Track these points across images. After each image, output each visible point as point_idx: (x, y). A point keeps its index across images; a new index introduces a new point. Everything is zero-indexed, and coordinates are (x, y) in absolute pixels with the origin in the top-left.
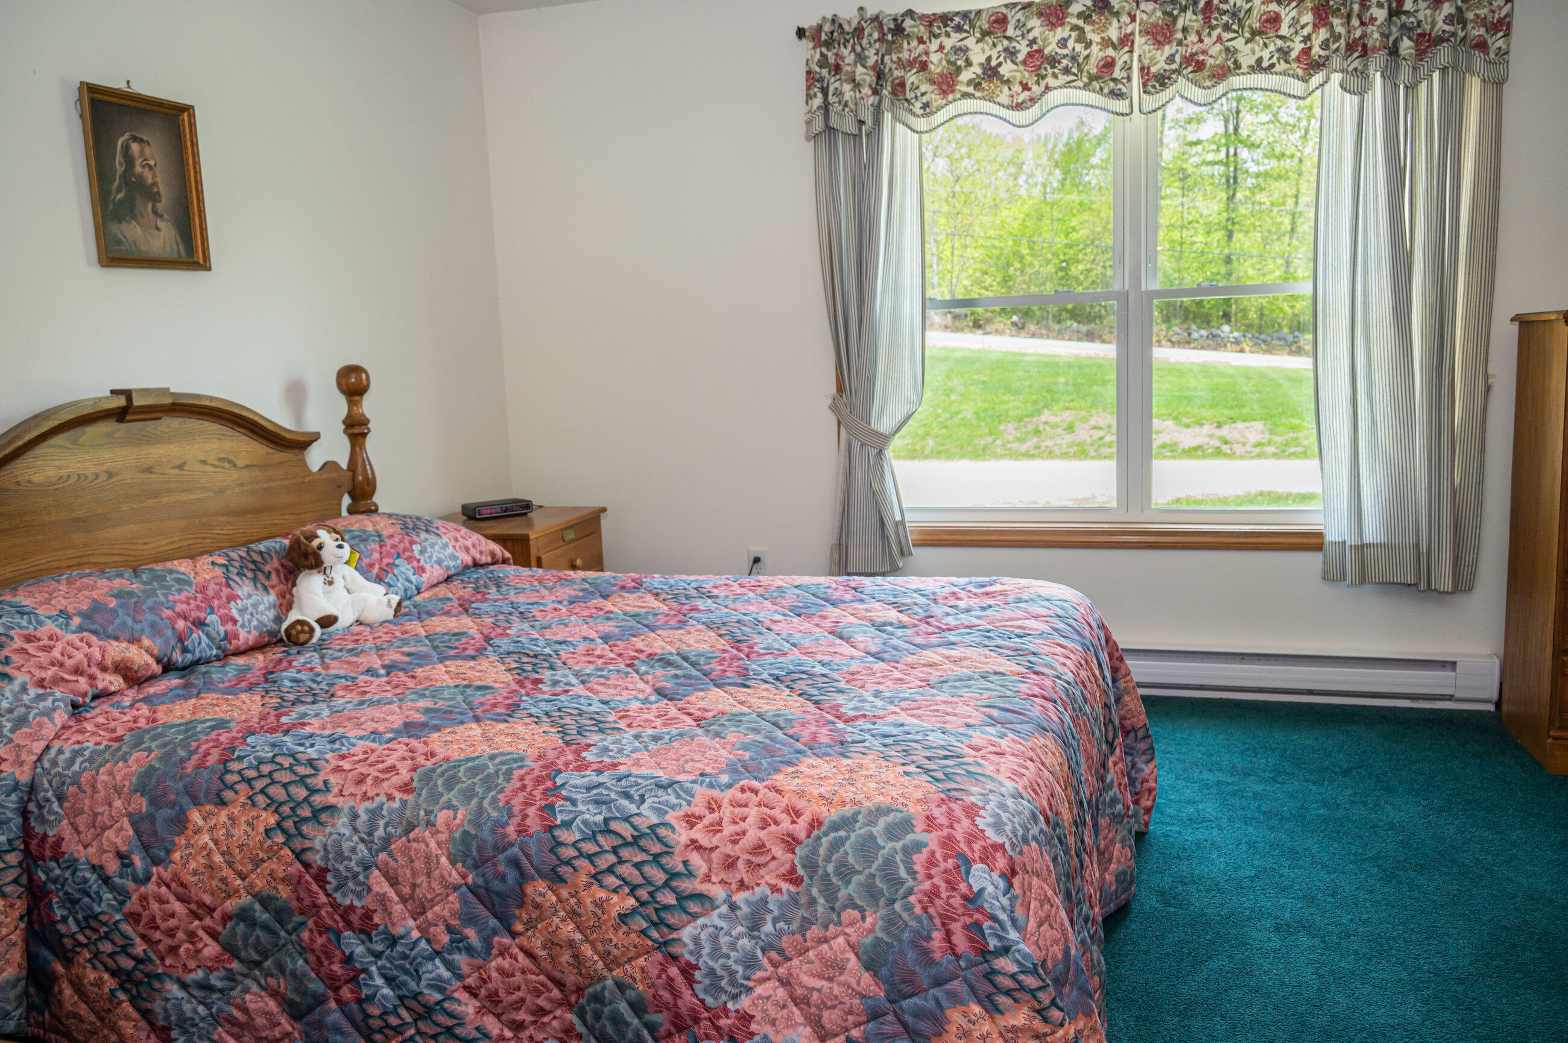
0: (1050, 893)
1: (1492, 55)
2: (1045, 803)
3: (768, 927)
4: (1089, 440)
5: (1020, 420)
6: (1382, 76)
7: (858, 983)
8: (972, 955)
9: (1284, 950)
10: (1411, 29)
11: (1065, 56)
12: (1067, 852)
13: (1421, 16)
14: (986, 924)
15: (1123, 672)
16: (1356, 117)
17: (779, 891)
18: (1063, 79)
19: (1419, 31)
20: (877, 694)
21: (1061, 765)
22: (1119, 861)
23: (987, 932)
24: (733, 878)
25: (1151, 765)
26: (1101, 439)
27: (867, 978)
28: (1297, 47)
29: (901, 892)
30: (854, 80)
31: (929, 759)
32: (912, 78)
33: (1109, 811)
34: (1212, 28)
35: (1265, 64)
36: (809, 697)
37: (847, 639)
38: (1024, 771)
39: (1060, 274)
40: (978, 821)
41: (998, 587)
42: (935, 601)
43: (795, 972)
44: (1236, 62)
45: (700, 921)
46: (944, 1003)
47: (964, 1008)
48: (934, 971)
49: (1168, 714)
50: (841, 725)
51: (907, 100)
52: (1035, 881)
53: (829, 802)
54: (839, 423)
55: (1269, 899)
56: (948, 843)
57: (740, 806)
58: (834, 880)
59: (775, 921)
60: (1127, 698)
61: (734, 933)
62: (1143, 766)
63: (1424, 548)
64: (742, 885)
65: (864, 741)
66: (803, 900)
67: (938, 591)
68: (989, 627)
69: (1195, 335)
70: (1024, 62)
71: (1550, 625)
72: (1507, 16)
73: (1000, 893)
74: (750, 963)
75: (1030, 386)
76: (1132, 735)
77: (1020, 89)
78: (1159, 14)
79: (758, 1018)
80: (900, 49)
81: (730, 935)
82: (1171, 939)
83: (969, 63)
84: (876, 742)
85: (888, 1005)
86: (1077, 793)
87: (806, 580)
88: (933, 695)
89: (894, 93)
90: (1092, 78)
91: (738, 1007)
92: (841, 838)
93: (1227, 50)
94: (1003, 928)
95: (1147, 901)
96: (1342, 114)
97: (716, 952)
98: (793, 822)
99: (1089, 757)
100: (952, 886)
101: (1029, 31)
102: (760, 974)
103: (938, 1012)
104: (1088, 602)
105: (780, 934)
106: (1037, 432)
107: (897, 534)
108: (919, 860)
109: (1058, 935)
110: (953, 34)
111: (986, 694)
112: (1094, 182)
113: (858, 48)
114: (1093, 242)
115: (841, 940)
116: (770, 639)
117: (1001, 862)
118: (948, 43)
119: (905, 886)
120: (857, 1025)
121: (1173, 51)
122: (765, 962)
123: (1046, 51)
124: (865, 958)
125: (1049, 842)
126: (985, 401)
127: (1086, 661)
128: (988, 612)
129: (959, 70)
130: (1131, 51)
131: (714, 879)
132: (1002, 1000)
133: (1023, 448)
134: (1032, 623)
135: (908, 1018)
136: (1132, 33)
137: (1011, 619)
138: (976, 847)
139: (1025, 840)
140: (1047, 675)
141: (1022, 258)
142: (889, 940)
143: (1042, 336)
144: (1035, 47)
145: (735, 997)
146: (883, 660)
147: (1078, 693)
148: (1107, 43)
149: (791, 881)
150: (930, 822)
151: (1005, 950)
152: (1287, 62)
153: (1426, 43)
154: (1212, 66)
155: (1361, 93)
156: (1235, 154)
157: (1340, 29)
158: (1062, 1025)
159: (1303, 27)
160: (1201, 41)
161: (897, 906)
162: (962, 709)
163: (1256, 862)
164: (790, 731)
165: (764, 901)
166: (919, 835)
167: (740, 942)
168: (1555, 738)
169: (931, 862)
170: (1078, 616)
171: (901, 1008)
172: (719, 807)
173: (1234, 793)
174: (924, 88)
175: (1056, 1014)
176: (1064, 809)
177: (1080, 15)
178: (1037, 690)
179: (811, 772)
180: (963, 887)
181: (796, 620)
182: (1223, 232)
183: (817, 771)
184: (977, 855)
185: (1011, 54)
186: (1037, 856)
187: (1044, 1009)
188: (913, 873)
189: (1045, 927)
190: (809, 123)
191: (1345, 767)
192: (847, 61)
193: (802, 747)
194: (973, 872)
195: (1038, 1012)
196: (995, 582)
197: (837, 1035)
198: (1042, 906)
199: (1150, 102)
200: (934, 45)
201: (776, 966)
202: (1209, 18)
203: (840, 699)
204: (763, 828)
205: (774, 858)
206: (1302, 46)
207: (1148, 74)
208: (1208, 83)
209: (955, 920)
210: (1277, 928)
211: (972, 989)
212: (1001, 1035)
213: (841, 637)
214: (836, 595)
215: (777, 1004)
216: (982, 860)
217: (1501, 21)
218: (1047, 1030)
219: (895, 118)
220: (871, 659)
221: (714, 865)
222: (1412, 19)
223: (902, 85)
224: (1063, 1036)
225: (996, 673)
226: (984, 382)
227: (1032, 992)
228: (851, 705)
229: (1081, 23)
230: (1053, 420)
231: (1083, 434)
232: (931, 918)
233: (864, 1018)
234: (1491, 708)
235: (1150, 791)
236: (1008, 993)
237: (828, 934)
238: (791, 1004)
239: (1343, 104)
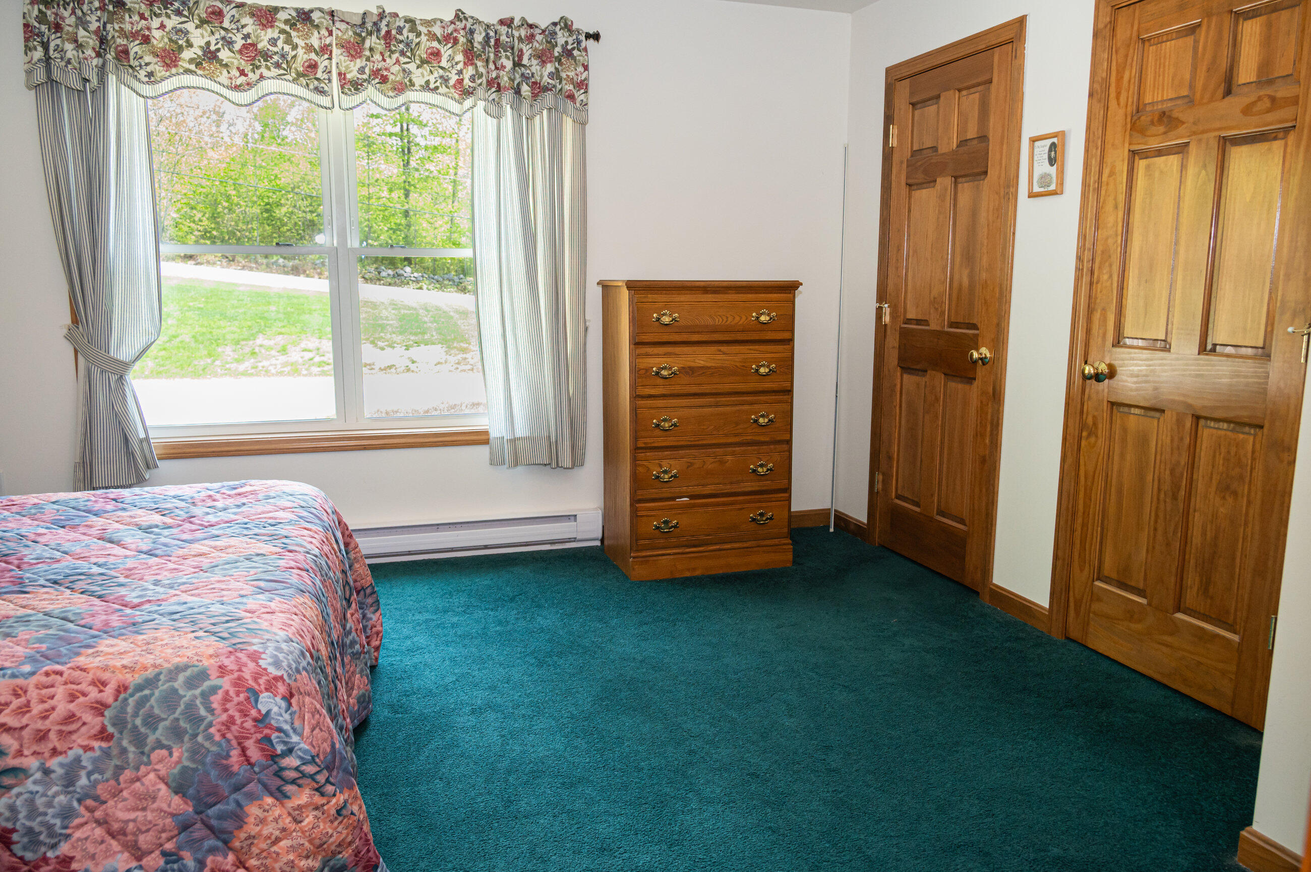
0: (318, 706)
1: (578, 105)
2: (309, 643)
3: (83, 781)
4: (300, 360)
5: (237, 343)
6: (511, 107)
7: (169, 806)
8: (264, 761)
9: (478, 726)
10: (528, 78)
11: (276, 53)
12: (326, 679)
13: (533, 69)
14: (274, 736)
15: (352, 545)
16: (495, 134)
17: (92, 749)
18: (275, 72)
19: (533, 80)
20: (156, 583)
21: (317, 616)
22: (359, 687)
23: (274, 741)
24: (45, 748)
25: (378, 614)
26: (311, 359)
27: (176, 800)
28: (454, 78)
29: (202, 727)
30: (76, 41)
31: (214, 624)
32: (135, 48)
33: (349, 651)
34: (392, 52)
35: (432, 86)
36: (92, 594)
37: (118, 543)
38: (291, 623)
39: (265, 215)
40: (261, 662)
41: (247, 489)
42: (194, 504)
43: (110, 811)
44: (410, 81)
45: (15, 791)
46: (243, 803)
47: (259, 802)
48: (233, 780)
49: (385, 576)
50: (128, 611)
51: (131, 66)
52: (307, 699)
53: (132, 669)
54: (76, 352)
55: (466, 694)
56: (239, 683)
57: (47, 687)
58: (143, 730)
59: (89, 775)
60: (357, 566)
61: (50, 793)
62: (372, 616)
63: (553, 439)
64: (55, 752)
65: (153, 620)
66: (115, 752)
67: (196, 495)
68: (246, 520)
69: (384, 274)
70: (240, 52)
71: (628, 484)
72: (585, 79)
73: (283, 712)
74: (67, 814)
75: (245, 313)
76: (362, 593)
77: (238, 74)
78: (351, 33)
79: (78, 857)
80: (122, 20)
81: (46, 796)
82: (401, 736)
83: (190, 45)
84: (164, 619)
85: (196, 817)
86: (329, 636)
87: (62, 496)
88: (207, 578)
89: (117, 58)
90: (299, 75)
91: (58, 853)
92: (146, 696)
93: (404, 70)
94: (287, 735)
95: (381, 713)
96: (486, 130)
97: (33, 812)
98: (101, 691)
99: (335, 610)
100: (245, 714)
101: (243, 27)
102: (77, 821)
103: (238, 810)
104: (323, 494)
105: (94, 784)
106: (253, 353)
107: (142, 450)
108: (216, 700)
109: (326, 735)
110: (173, 16)
111: (252, 571)
112: (291, 137)
113: (79, 13)
114: (293, 188)
115: (152, 776)
116: (39, 550)
117: (282, 689)
118: (170, 23)
119: (206, 722)
120: (169, 839)
121: (363, 64)
122: (82, 810)
123: (260, 46)
124: (174, 785)
125: (314, 671)
126: (202, 326)
127: (327, 539)
128: (243, 509)
129: (181, 48)
130: (330, 59)
131: (26, 752)
132: (289, 788)
133: (242, 368)
134: (281, 514)
135: (213, 822)
136: (330, 45)
137: (264, 513)
138: (261, 681)
139: (298, 671)
140: (299, 552)
141: (228, 197)
142: (194, 766)
143: (251, 269)
144: (249, 41)
145: (54, 846)
146: (156, 556)
147: (323, 563)
148: (310, 48)
149: (102, 739)
150: (223, 670)
151: (290, 751)
152: (447, 87)
153: (539, 89)
154: (393, 82)
155: (499, 117)
156: (408, 130)
157: (482, 70)
158: (334, 795)
159: (457, 63)
160: (384, 60)
161: (200, 739)
162: (233, 585)
163: (456, 671)
164: (82, 622)
165: (78, 760)
166: (214, 681)
167: (57, 800)
168: (634, 558)
169: (226, 699)
170: (317, 506)
171: (207, 816)
172: (25, 692)
173: (438, 626)
174: (148, 59)
175: (330, 789)
176: (322, 647)
177: (286, 22)
178: (293, 564)
179: (110, 650)
180: (253, 713)
181: (61, 531)
182: (402, 191)
183: (116, 649)
184: (263, 687)
185: (229, 43)
186: (308, 682)
187: (321, 787)
188: (211, 711)
189: (317, 730)
190: (29, 72)
191: (511, 595)
192: (67, 21)
193: (97, 633)
194: (260, 699)
195: (317, 790)
196: (245, 484)
197: (152, 852)
198: (313, 716)
199: (349, 101)
200: (156, 23)
201: (91, 810)
202: (389, 43)
203: (123, 591)
204: (72, 701)
205: (84, 724)
206: (457, 77)
207: (345, 79)
208: (391, 94)
209: (248, 738)
210: (473, 712)
211: (266, 787)
212: (289, 814)
213: (111, 542)
214: (97, 507)
215: (95, 842)
216: (267, 690)
217: (582, 81)
218: (324, 801)
219: (120, 81)
220: (145, 556)
221: (25, 741)
222: (528, 71)
223: (126, 52)
224: (336, 802)
225: (258, 555)
226: (199, 308)
227: (312, 777)
228: (134, 594)
229: (287, 28)
230: (266, 342)
231: (295, 356)
232: (229, 741)
233: (176, 832)
234: (598, 543)
235: (378, 633)
236: (293, 782)
237: (140, 773)
238: (108, 839)
239: (486, 123)
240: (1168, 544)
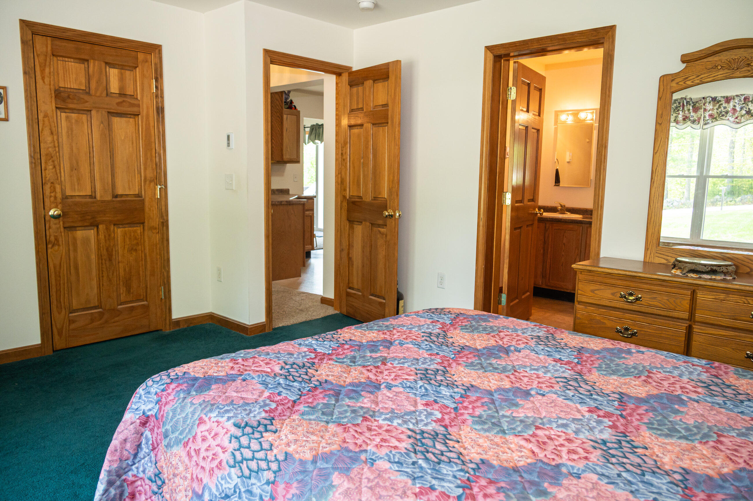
240: (110, 281)
